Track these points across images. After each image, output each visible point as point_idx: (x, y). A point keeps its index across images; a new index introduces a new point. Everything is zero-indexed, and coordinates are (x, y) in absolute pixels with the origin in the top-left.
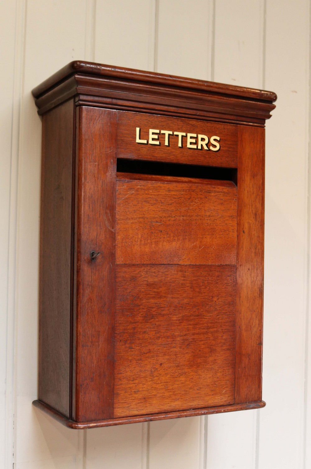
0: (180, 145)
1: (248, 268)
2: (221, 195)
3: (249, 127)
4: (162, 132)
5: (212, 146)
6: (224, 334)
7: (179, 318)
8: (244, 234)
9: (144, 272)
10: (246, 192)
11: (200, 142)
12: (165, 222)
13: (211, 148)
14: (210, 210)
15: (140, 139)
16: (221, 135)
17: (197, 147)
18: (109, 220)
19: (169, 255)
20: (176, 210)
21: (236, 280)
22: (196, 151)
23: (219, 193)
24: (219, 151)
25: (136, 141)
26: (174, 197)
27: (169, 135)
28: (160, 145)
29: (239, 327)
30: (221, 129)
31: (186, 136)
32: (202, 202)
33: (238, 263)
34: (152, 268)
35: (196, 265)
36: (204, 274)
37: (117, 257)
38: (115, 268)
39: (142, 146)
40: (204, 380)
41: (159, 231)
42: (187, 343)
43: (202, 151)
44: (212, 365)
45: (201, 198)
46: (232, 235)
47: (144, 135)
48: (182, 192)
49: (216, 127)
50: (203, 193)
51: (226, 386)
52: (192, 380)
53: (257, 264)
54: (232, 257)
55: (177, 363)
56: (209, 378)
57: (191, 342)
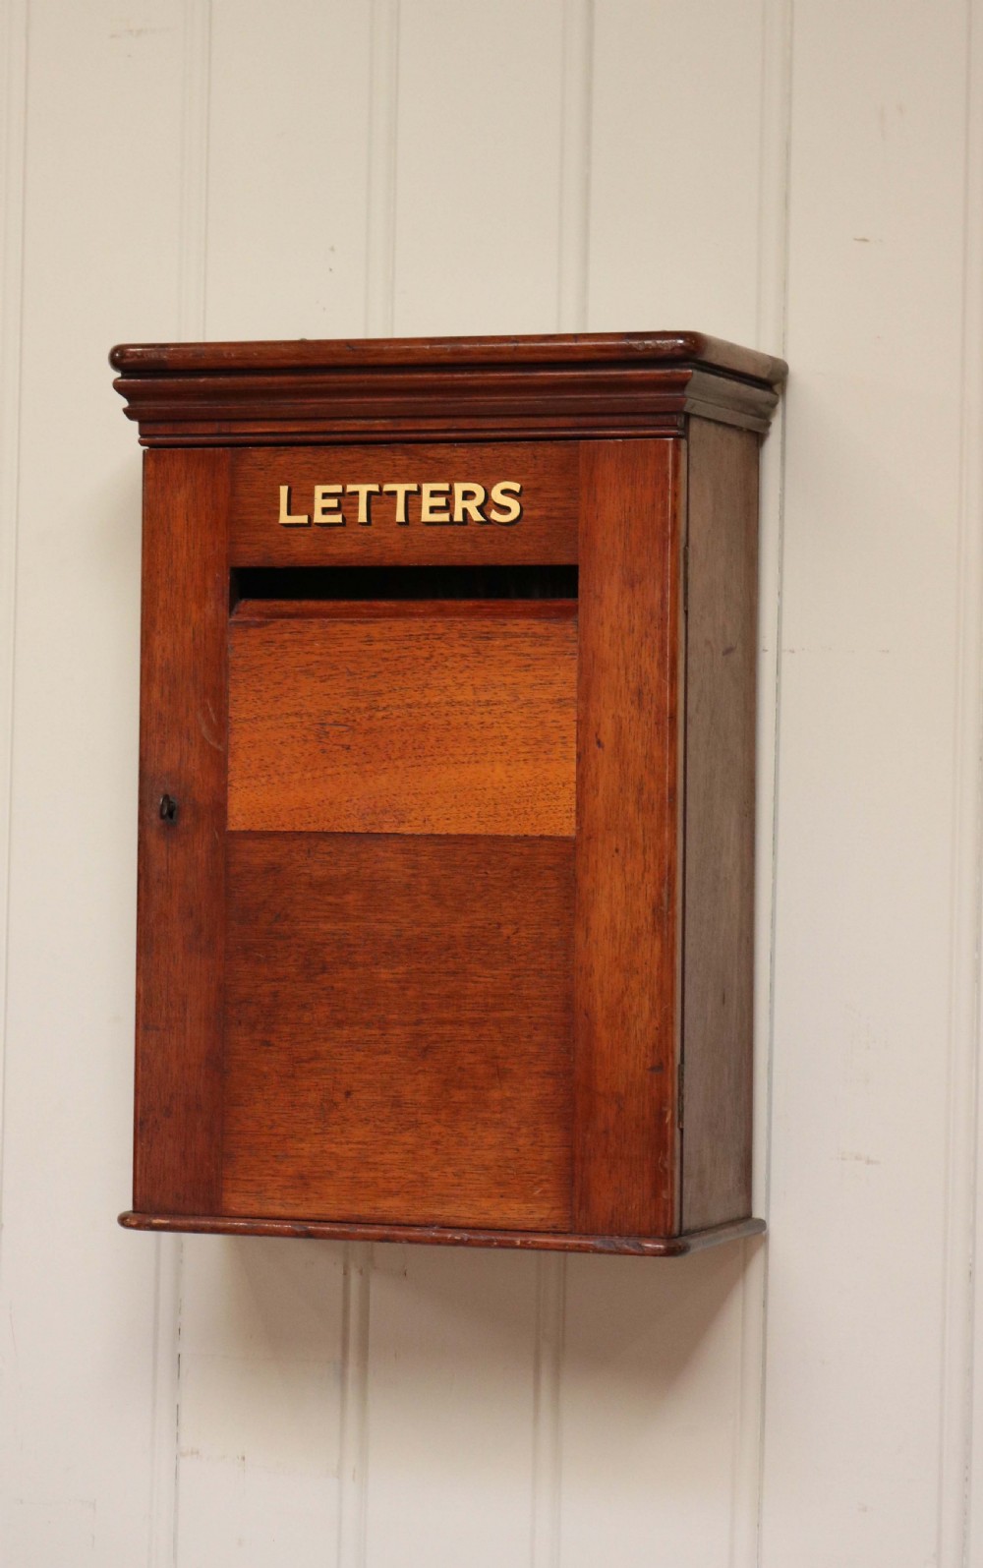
0: (400, 517)
1: (614, 847)
2: (525, 644)
3: (617, 444)
4: (351, 488)
5: (498, 511)
6: (535, 1029)
7: (399, 977)
8: (601, 750)
9: (302, 853)
10: (607, 629)
11: (459, 504)
12: (359, 724)
13: (495, 516)
14: (489, 687)
15: (289, 513)
16: (524, 477)
17: (451, 517)
18: (209, 723)
19: (368, 808)
20: (390, 692)
21: (576, 881)
22: (449, 530)
23: (519, 639)
24: (519, 523)
25: (278, 520)
26: (385, 655)
27: (370, 494)
28: (343, 524)
30: (524, 459)
31: (419, 492)
32: (468, 667)
33: (580, 831)
34: (321, 842)
35: (448, 836)
36: (471, 861)
37: (229, 814)
38: (226, 841)
39: (296, 531)
40: (474, 1150)
41: (343, 746)
42: (425, 1045)
43: (466, 527)
44: (501, 1112)
45: (463, 656)
46: (561, 752)
47: (300, 501)
48: (407, 643)
49: (509, 457)
50: (470, 641)
51: (543, 1177)
52: (439, 1147)
53: (644, 835)
54: (560, 815)
55: (394, 1097)
56: (491, 1147)
57: (437, 1042)
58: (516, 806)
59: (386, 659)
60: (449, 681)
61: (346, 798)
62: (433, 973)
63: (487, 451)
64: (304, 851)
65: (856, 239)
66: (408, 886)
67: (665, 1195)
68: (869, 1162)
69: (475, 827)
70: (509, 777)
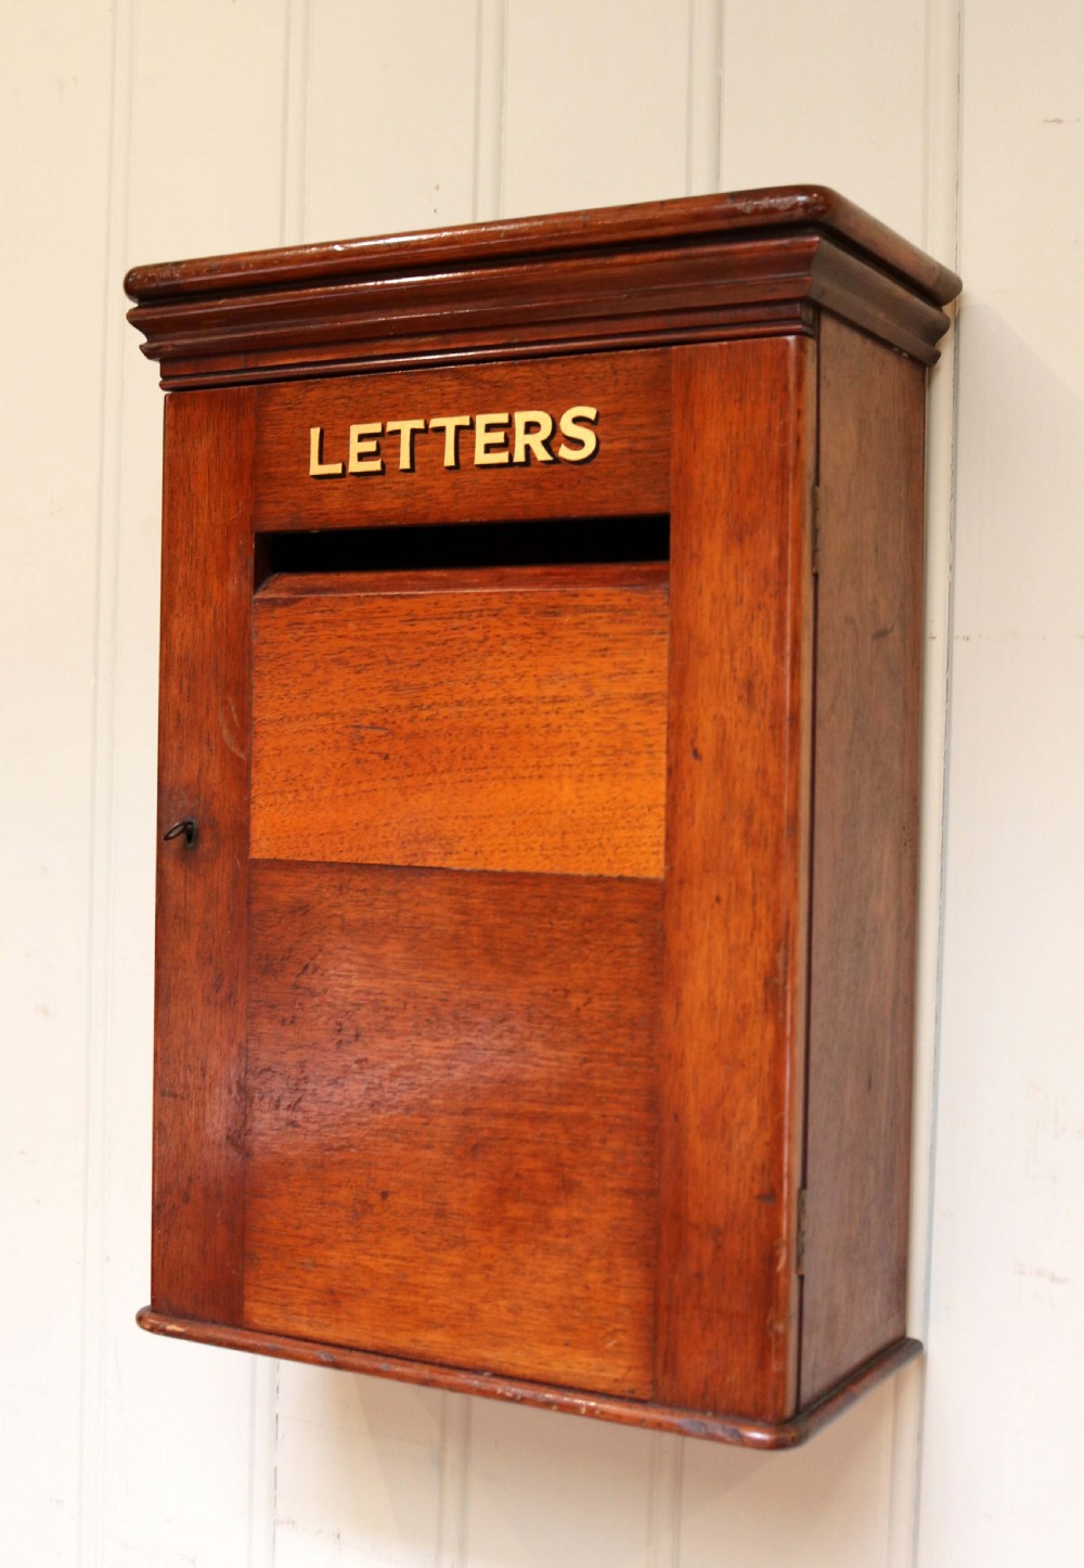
0: (449, 460)
1: (715, 894)
2: (602, 621)
3: (721, 347)
4: (392, 426)
5: (568, 446)
6: (610, 1131)
7: (444, 1052)
8: (698, 763)
9: (332, 890)
10: (707, 599)
11: (521, 439)
12: (399, 727)
13: (565, 453)
14: (556, 678)
15: (321, 462)
16: (601, 399)
17: (511, 457)
18: (231, 726)
19: (410, 834)
20: (436, 685)
21: (664, 939)
22: (508, 473)
23: (594, 615)
24: (596, 460)
25: (308, 471)
26: (431, 638)
27: (414, 432)
28: (382, 473)
29: (676, 1117)
30: (601, 375)
31: (472, 426)
32: (530, 652)
33: (670, 873)
34: (355, 877)
35: (504, 875)
36: (534, 907)
37: (252, 839)
38: (250, 873)
39: (329, 483)
40: (533, 1282)
41: (380, 754)
42: (474, 1141)
43: (528, 469)
44: (567, 1236)
45: (524, 638)
46: (647, 766)
47: (333, 447)
48: (457, 623)
49: (584, 373)
50: (533, 618)
51: (619, 1326)
52: (492, 1273)
53: (754, 881)
54: (644, 849)
55: (438, 1204)
56: (555, 1279)
57: (488, 1139)
58: (588, 836)
59: (431, 644)
60: (507, 671)
61: (384, 822)
62: (485, 1049)
63: (556, 368)
64: (335, 886)
65: (1046, 121)
66: (456, 937)
67: (775, 1367)
68: (1054, 1279)
69: (538, 863)
70: (581, 797)
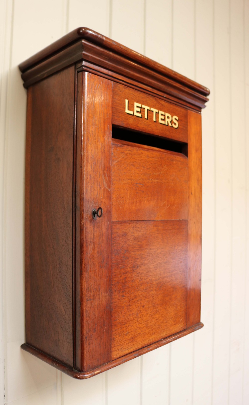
0: (154, 119)
1: (194, 222)
4: (143, 106)
5: (174, 124)
8: (192, 195)
10: (193, 162)
11: (167, 119)
12: (146, 184)
14: (173, 175)
15: (128, 109)
16: (179, 116)
17: (165, 123)
18: (106, 180)
19: (148, 212)
20: (153, 174)
21: (188, 232)
22: (165, 126)
23: (178, 162)
24: (178, 129)
25: (125, 111)
26: (152, 162)
27: (148, 110)
28: (141, 117)
29: (190, 268)
30: (178, 111)
31: (158, 113)
33: (189, 218)
35: (165, 220)
36: (170, 228)
37: (112, 215)
38: (111, 225)
39: (130, 116)
40: (170, 314)
41: (142, 191)
43: (168, 127)
47: (131, 107)
48: (156, 159)
49: (176, 109)
51: (182, 316)
53: (199, 219)
54: (185, 213)
56: (173, 311)
63: (172, 106)
64: (132, 227)
